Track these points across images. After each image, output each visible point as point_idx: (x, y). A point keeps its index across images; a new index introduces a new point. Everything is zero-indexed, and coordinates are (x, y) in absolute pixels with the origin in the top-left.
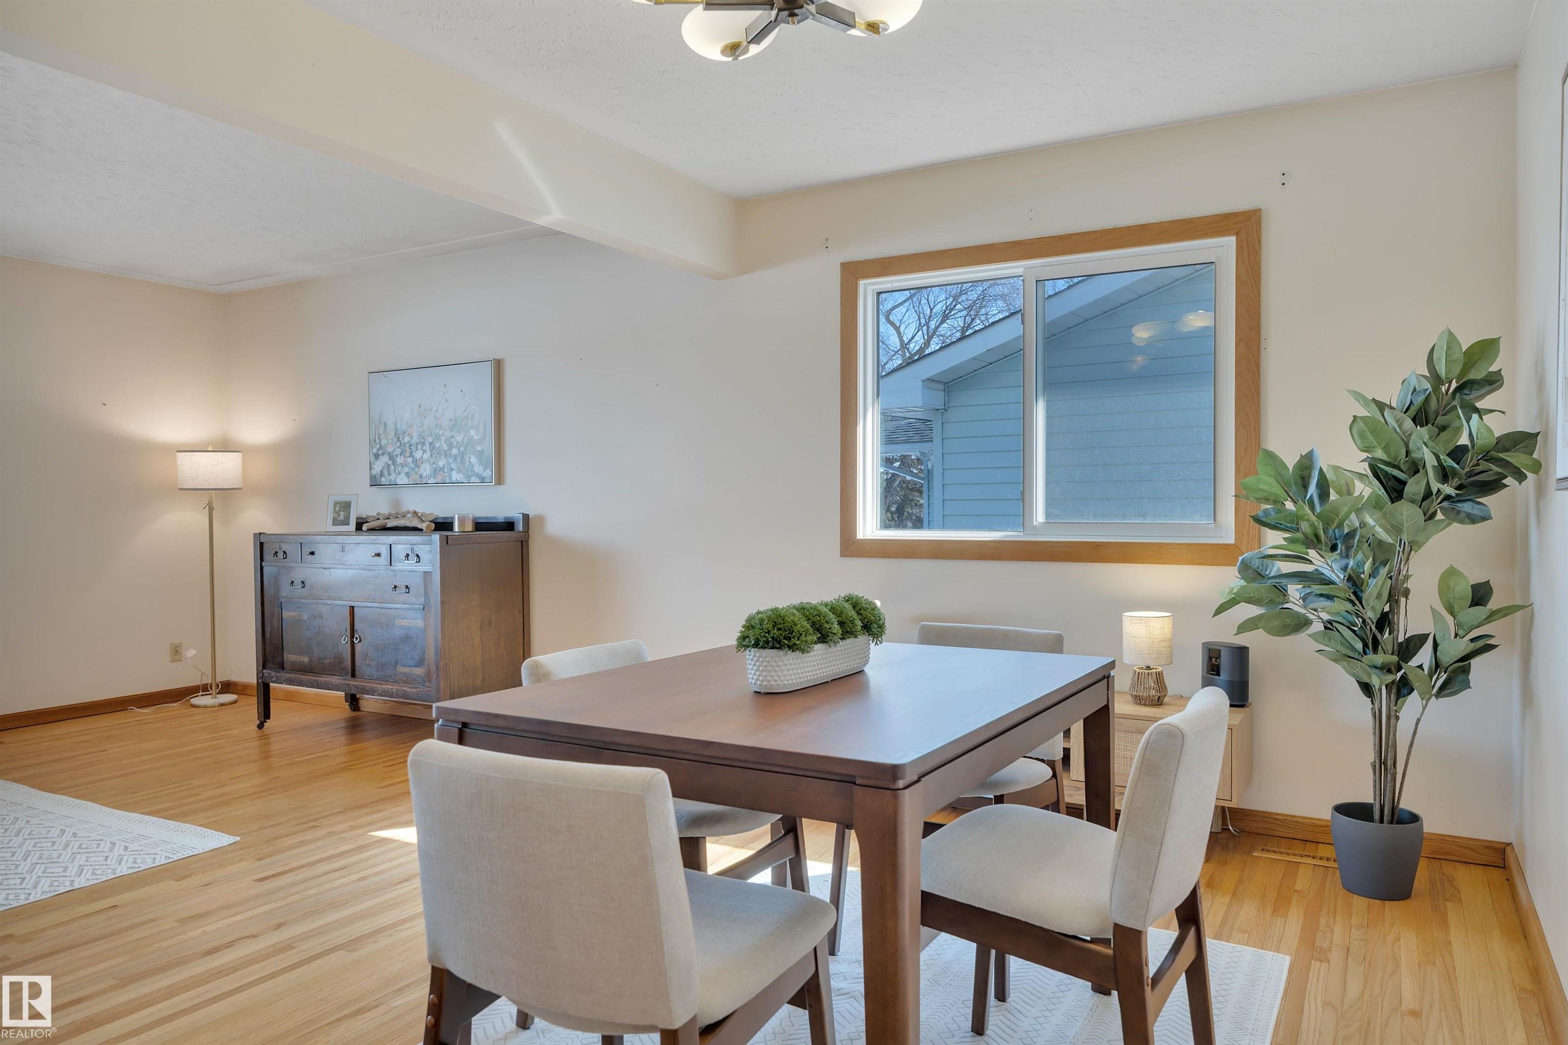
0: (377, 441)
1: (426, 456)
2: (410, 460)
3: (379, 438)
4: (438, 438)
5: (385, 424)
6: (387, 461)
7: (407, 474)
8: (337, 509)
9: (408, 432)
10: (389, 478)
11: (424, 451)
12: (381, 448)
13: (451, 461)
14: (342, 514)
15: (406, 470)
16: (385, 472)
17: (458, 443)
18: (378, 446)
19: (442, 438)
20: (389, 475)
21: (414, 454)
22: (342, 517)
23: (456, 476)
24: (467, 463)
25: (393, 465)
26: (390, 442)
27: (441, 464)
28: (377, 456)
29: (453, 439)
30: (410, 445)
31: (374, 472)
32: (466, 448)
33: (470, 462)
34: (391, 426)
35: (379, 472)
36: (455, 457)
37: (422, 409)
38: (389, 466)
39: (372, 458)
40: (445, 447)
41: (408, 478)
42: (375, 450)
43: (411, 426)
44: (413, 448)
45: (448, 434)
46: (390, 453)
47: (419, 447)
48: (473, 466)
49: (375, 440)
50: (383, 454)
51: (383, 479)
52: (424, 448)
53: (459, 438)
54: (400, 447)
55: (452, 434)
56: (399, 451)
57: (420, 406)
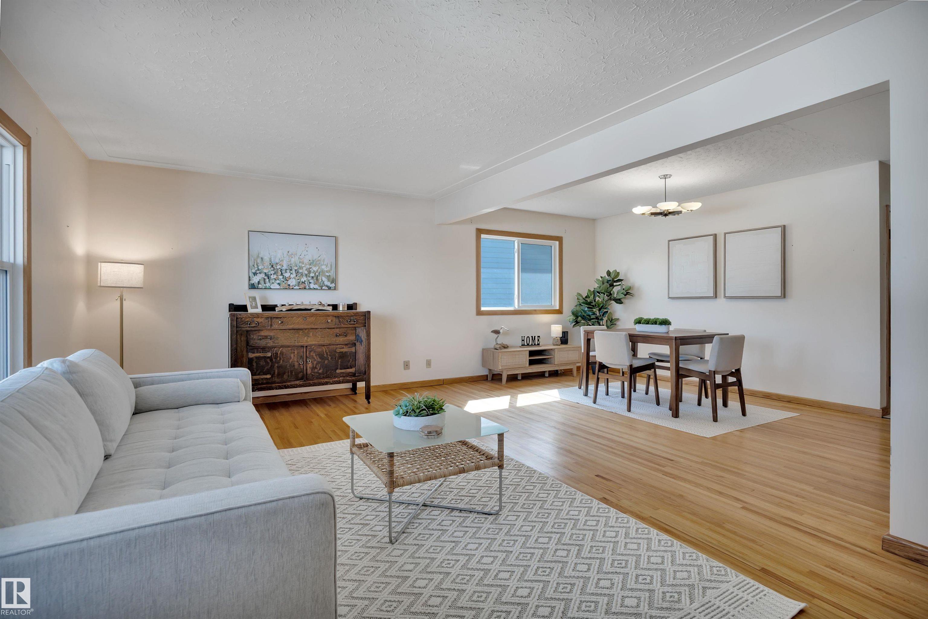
0: (256, 266)
1: (292, 276)
2: (281, 277)
3: (257, 265)
4: (301, 268)
5: (262, 258)
6: (263, 277)
7: (279, 284)
8: (251, 300)
9: (280, 263)
10: (264, 285)
11: (291, 273)
12: (258, 270)
13: (309, 279)
14: (254, 303)
15: (278, 282)
16: (262, 282)
17: (314, 271)
18: (256, 269)
19: (304, 268)
20: (265, 283)
21: (284, 274)
22: (254, 305)
23: (312, 286)
24: (320, 280)
25: (268, 278)
26: (266, 267)
27: (303, 280)
28: (255, 274)
29: (311, 269)
30: (281, 270)
31: (252, 282)
32: (319, 274)
33: (322, 280)
34: (266, 259)
35: (257, 282)
36: (313, 277)
37: (290, 253)
38: (264, 279)
39: (251, 275)
40: (306, 272)
41: (280, 285)
42: (254, 271)
43: (282, 261)
44: (283, 272)
45: (308, 266)
46: (265, 273)
47: (288, 271)
48: (324, 282)
49: (253, 266)
50: (260, 273)
51: (260, 285)
52: (291, 272)
53: (315, 269)
54: (273, 270)
55: (311, 267)
56: (273, 272)
57: (288, 252)
